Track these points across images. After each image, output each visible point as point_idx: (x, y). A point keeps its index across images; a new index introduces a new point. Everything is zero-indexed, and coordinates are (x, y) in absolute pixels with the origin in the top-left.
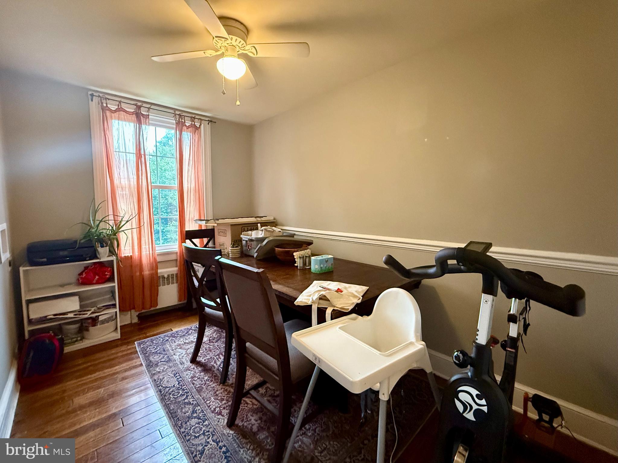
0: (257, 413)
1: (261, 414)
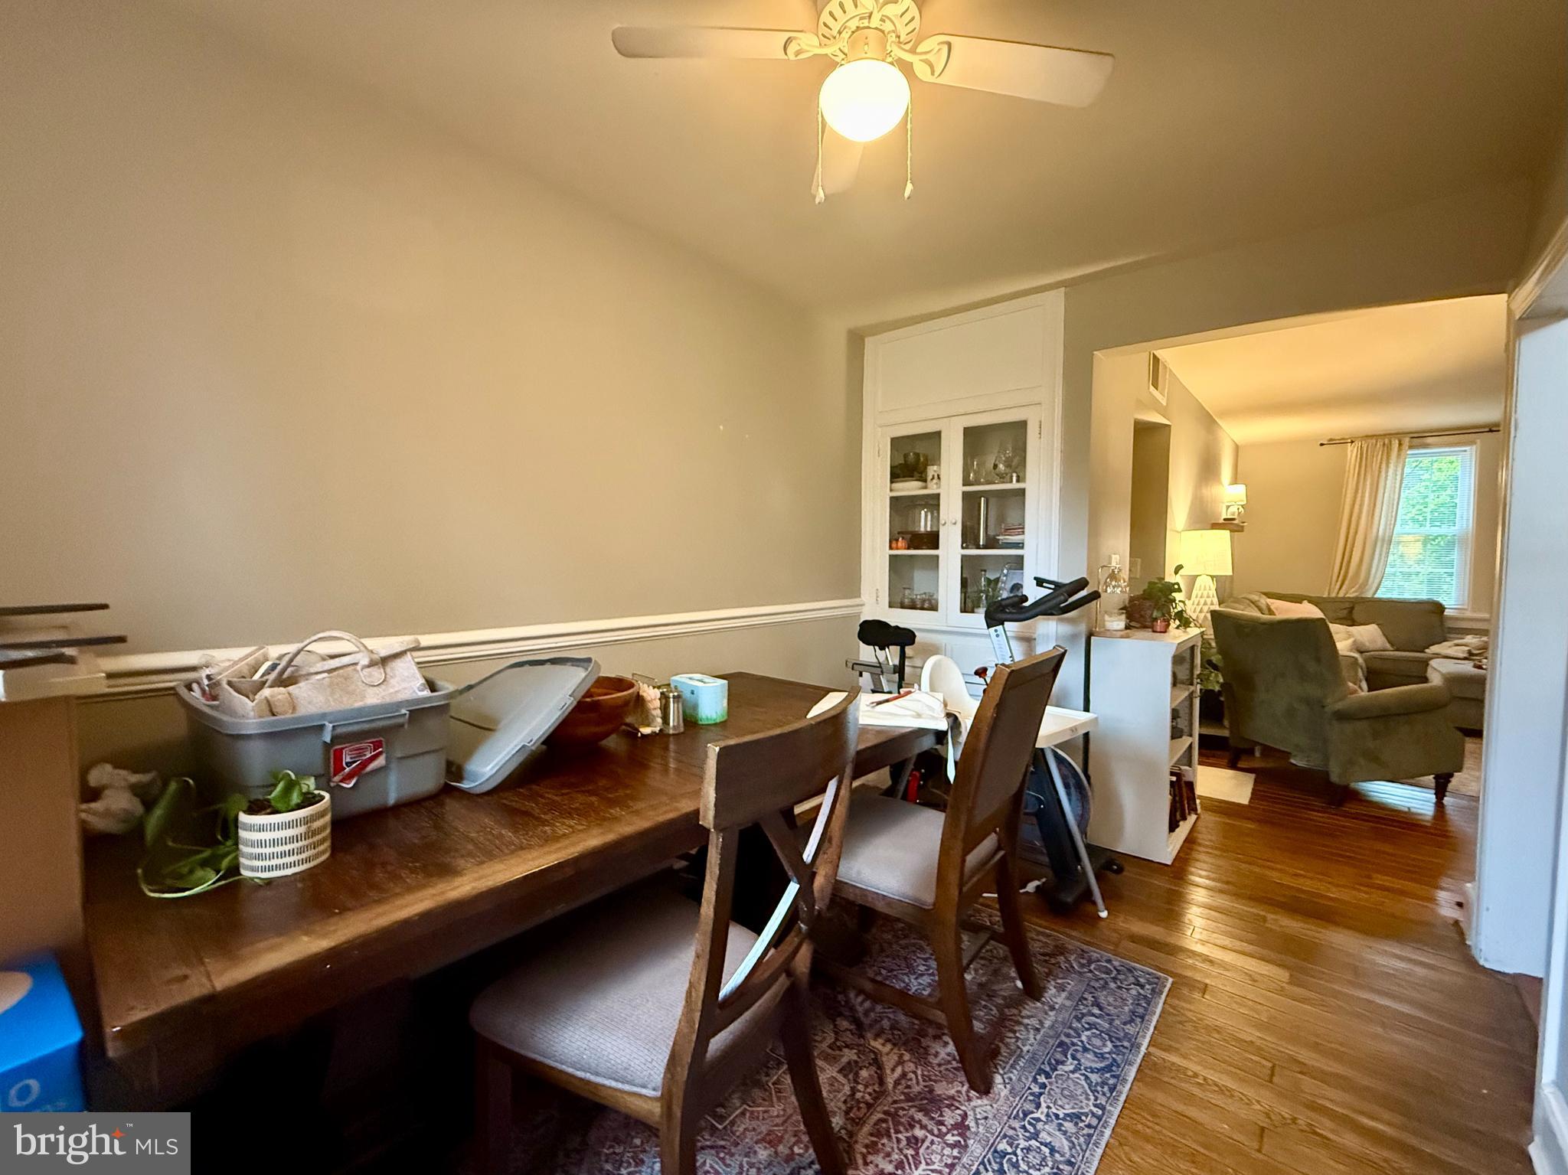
0: (926, 1049)
1: (922, 1040)
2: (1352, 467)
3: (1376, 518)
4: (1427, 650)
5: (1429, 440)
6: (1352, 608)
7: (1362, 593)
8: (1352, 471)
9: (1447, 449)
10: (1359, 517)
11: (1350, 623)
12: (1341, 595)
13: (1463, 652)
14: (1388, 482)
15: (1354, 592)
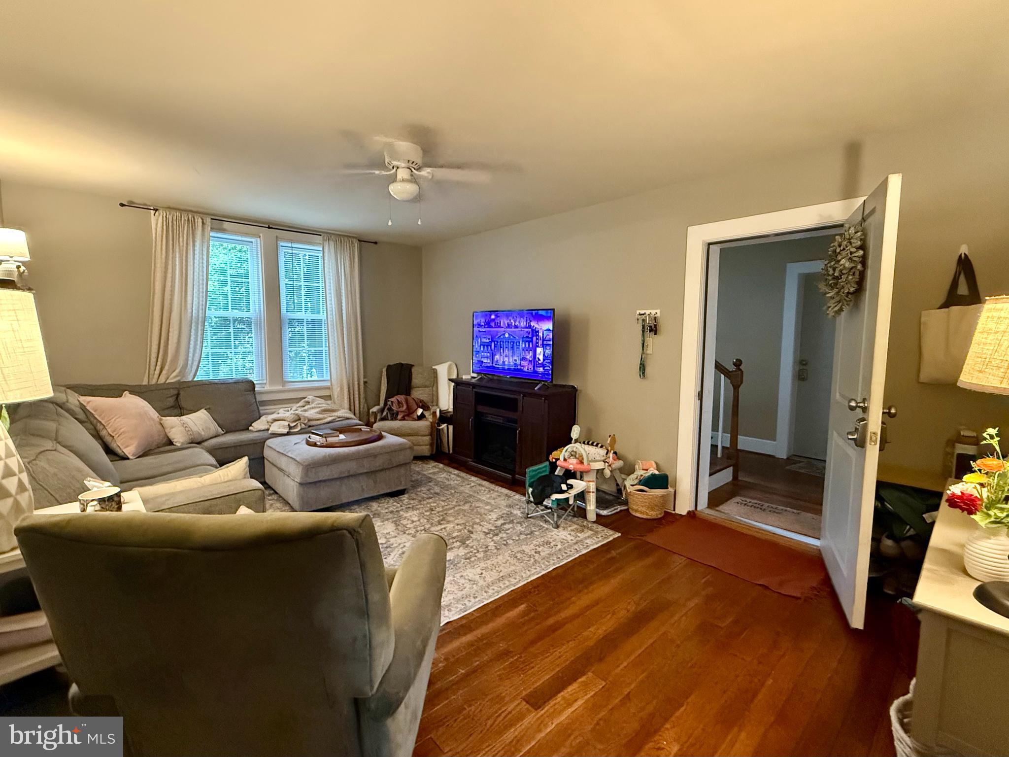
2: (159, 239)
3: (189, 298)
4: (250, 428)
5: (226, 225)
6: (178, 395)
7: (184, 376)
8: (159, 243)
9: (240, 238)
10: (172, 295)
11: (177, 411)
12: (162, 380)
13: (284, 427)
14: (196, 261)
15: (175, 377)
